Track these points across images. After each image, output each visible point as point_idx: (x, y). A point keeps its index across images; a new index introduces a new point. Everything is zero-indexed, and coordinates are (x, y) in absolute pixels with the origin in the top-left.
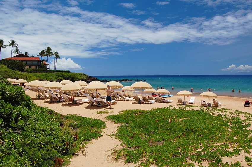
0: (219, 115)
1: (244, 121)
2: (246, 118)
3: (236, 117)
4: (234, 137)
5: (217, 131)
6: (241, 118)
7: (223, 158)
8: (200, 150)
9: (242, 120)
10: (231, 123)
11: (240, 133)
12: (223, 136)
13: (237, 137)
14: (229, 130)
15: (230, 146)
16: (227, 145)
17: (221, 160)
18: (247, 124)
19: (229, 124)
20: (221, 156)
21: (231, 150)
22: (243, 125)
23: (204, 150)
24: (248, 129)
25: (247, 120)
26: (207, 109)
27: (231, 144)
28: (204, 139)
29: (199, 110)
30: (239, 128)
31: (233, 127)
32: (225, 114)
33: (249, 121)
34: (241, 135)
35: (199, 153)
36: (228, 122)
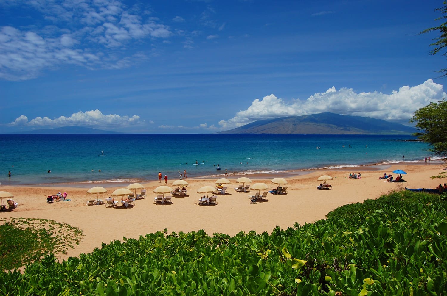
0: (28, 229)
1: (48, 230)
2: (50, 228)
3: (42, 228)
4: (44, 245)
5: (32, 243)
6: (47, 228)
7: (41, 257)
8: (27, 257)
9: (47, 230)
10: (39, 234)
11: (47, 241)
12: (37, 246)
13: (45, 244)
14: (39, 240)
15: (42, 250)
16: (41, 250)
17: (40, 258)
18: (51, 233)
19: (38, 235)
20: (40, 256)
21: (44, 252)
22: (48, 234)
23: (29, 256)
24: (51, 237)
25: (51, 229)
26: (13, 223)
27: (43, 249)
28: (25, 250)
29: (5, 224)
30: (45, 237)
31: (42, 238)
32: (32, 227)
33: (52, 230)
34: (47, 242)
35: (27, 258)
36: (37, 233)
